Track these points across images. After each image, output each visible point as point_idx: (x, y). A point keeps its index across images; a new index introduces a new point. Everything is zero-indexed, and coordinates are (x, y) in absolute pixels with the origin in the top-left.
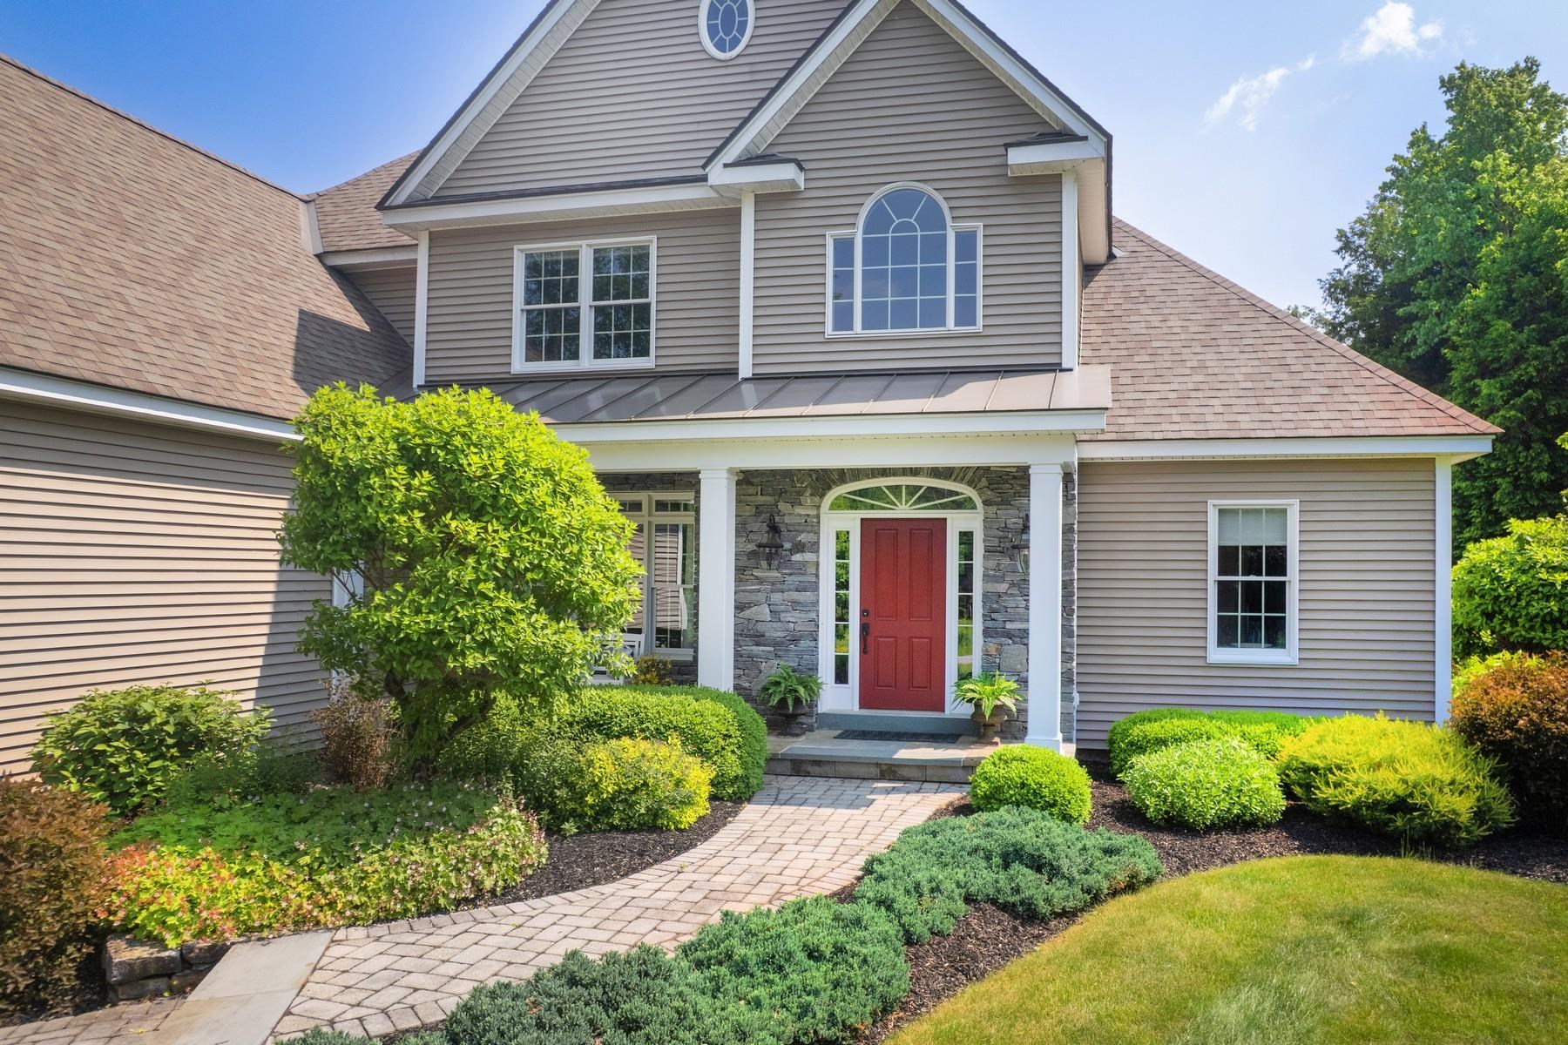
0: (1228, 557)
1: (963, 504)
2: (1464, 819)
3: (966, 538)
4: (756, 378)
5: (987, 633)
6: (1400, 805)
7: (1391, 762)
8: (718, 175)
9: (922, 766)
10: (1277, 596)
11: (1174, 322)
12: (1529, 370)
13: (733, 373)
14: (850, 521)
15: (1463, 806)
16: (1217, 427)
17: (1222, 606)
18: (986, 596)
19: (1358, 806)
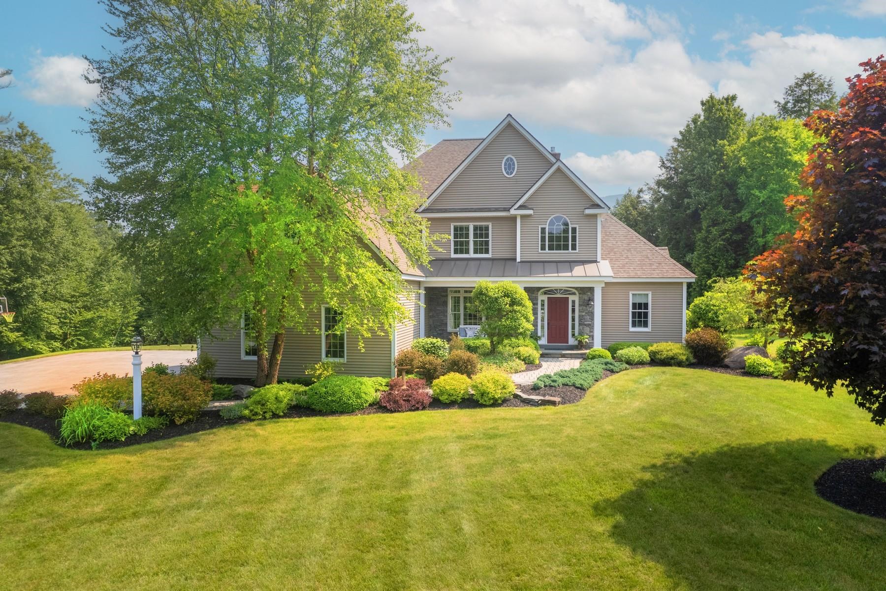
0: (634, 305)
1: (574, 294)
2: (684, 360)
3: (574, 302)
4: (521, 262)
5: (580, 324)
6: (672, 358)
7: (671, 350)
8: (513, 212)
9: (571, 354)
10: (646, 315)
11: (619, 243)
12: (727, 226)
13: (515, 259)
14: (545, 298)
15: (684, 358)
16: (632, 274)
17: (633, 318)
18: (579, 316)
19: (665, 358)
